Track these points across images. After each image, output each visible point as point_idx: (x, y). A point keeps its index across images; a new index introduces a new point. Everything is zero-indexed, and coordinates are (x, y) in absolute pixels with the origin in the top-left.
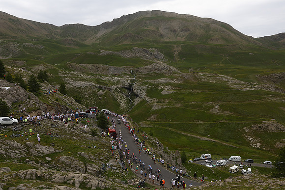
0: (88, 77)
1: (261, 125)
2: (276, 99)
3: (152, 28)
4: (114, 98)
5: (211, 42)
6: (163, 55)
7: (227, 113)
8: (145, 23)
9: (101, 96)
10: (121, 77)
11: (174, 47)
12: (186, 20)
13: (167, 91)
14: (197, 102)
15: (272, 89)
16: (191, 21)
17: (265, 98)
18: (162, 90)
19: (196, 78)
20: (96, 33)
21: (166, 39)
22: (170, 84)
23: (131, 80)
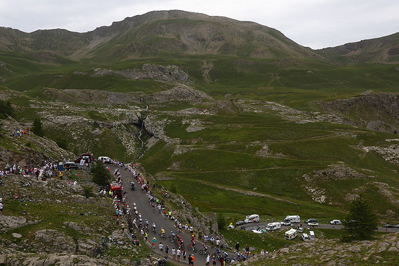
0: (78, 109)
1: (326, 171)
2: (344, 134)
3: (171, 36)
4: (117, 139)
5: (254, 56)
6: (187, 76)
7: (279, 155)
8: (160, 28)
9: (97, 136)
10: (126, 108)
11: (202, 63)
12: (219, 24)
13: (194, 126)
14: (237, 142)
15: (339, 120)
16: (227, 26)
17: (330, 133)
18: (188, 125)
19: (235, 107)
20: (87, 43)
22: (198, 117)
23: (141, 113)
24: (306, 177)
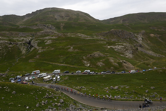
1: (91, 54)
2: (102, 42)
3: (51, 16)
4: (19, 48)
5: (79, 21)
7: (76, 50)
8: (48, 13)
9: (10, 48)
10: (25, 37)
12: (68, 12)
13: (49, 42)
14: (62, 47)
15: (102, 39)
16: (71, 12)
17: (97, 42)
18: (46, 42)
21: (57, 21)
22: (51, 39)
23: (31, 39)
24: (84, 58)
